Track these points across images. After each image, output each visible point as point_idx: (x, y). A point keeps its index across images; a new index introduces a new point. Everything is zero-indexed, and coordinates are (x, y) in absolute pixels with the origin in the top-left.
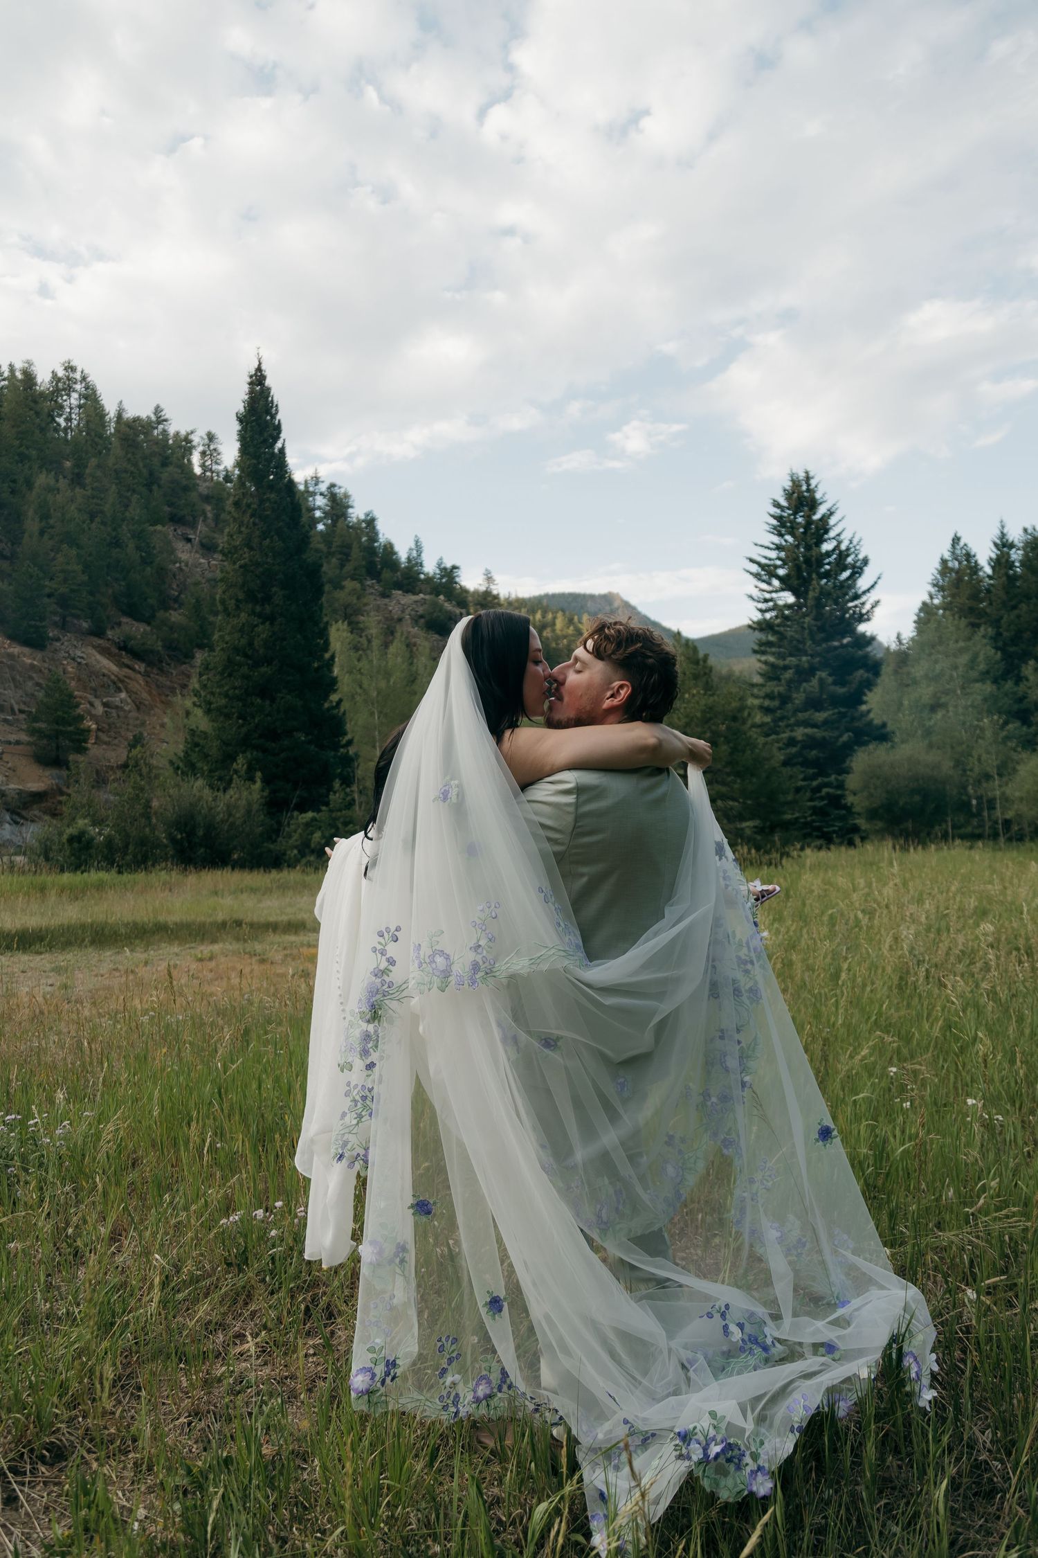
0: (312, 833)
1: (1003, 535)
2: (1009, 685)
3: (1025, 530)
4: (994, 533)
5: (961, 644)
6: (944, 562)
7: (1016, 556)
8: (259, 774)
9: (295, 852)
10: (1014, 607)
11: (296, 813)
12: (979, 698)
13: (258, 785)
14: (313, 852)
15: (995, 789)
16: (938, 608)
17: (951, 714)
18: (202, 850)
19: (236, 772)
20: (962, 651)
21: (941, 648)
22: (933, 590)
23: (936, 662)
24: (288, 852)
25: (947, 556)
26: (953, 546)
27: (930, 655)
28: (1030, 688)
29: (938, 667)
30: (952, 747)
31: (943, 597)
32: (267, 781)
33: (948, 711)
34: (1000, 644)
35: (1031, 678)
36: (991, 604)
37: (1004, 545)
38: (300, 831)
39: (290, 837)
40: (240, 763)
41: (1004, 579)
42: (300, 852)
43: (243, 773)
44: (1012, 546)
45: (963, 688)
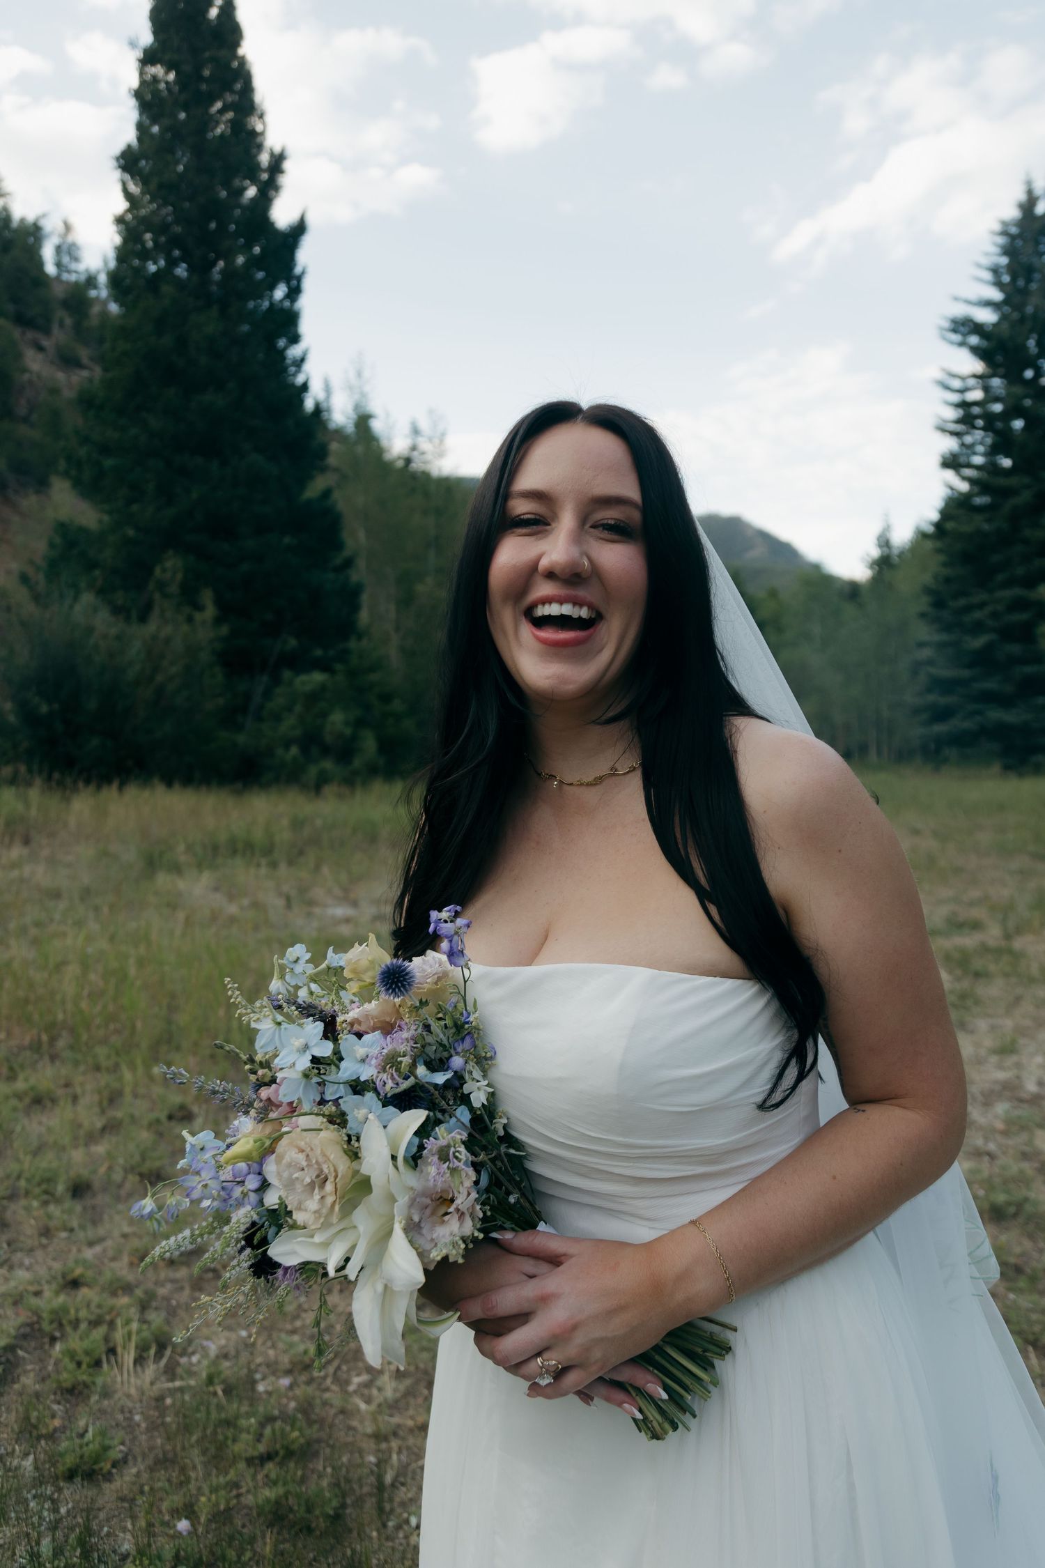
0: (324, 715)
8: (207, 597)
9: (294, 750)
11: (287, 674)
13: (210, 611)
14: (326, 751)
18: (95, 742)
19: (161, 586)
24: (280, 751)
32: (226, 611)
38: (298, 708)
39: (277, 718)
40: (171, 567)
42: (305, 750)
43: (174, 589)
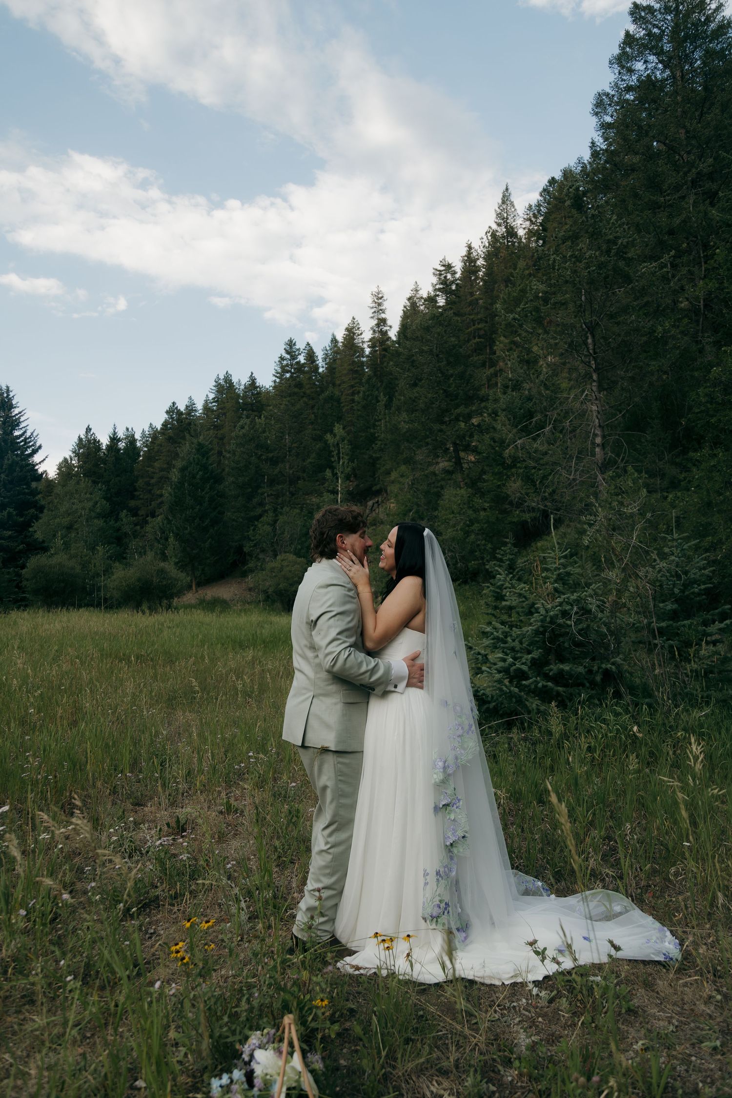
1: (115, 433)
2: (112, 522)
3: (127, 429)
4: (110, 431)
5: (88, 496)
6: (80, 439)
7: (122, 445)
10: (118, 476)
12: (96, 529)
15: (102, 581)
16: (75, 467)
17: (79, 535)
20: (89, 500)
21: (77, 496)
22: (72, 455)
23: (73, 504)
25: (83, 437)
26: (86, 432)
27: (70, 499)
28: (123, 525)
29: (74, 507)
30: (81, 557)
31: (78, 460)
33: (78, 533)
34: (109, 495)
35: (124, 520)
36: (105, 471)
37: (114, 439)
41: (114, 458)
44: (119, 440)
45: (87, 521)
